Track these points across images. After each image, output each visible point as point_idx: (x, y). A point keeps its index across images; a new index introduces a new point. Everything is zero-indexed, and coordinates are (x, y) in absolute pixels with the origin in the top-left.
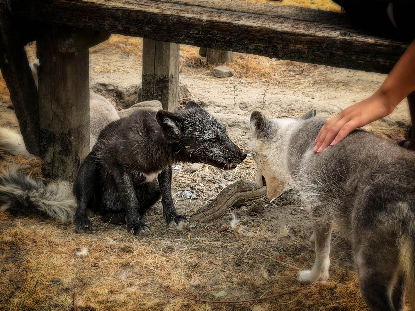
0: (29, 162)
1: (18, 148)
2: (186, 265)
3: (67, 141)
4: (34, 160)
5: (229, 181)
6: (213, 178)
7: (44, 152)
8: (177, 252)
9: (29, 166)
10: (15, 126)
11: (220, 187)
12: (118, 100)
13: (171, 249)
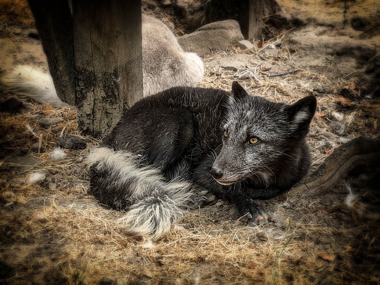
0: (61, 113)
1: (45, 94)
2: (284, 261)
3: (112, 84)
4: (68, 110)
5: (340, 136)
6: (317, 132)
7: (81, 99)
8: (270, 242)
9: (61, 119)
10: (39, 62)
11: (328, 146)
12: (177, 20)
13: (262, 238)
